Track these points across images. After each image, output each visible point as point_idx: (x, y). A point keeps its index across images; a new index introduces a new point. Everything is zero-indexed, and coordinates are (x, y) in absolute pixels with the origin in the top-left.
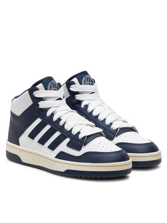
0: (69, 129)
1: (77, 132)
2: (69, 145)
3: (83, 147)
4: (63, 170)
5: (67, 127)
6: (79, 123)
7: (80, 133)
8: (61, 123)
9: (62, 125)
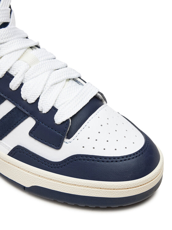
0: (31, 100)
1: (50, 108)
2: (33, 133)
3: (66, 140)
4: (28, 185)
5: (28, 95)
6: (50, 82)
7: (56, 110)
8: (13, 85)
9: (16, 89)
